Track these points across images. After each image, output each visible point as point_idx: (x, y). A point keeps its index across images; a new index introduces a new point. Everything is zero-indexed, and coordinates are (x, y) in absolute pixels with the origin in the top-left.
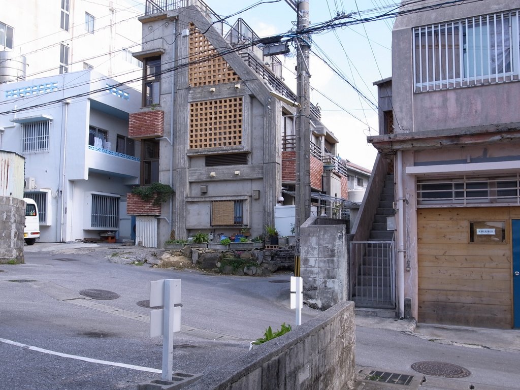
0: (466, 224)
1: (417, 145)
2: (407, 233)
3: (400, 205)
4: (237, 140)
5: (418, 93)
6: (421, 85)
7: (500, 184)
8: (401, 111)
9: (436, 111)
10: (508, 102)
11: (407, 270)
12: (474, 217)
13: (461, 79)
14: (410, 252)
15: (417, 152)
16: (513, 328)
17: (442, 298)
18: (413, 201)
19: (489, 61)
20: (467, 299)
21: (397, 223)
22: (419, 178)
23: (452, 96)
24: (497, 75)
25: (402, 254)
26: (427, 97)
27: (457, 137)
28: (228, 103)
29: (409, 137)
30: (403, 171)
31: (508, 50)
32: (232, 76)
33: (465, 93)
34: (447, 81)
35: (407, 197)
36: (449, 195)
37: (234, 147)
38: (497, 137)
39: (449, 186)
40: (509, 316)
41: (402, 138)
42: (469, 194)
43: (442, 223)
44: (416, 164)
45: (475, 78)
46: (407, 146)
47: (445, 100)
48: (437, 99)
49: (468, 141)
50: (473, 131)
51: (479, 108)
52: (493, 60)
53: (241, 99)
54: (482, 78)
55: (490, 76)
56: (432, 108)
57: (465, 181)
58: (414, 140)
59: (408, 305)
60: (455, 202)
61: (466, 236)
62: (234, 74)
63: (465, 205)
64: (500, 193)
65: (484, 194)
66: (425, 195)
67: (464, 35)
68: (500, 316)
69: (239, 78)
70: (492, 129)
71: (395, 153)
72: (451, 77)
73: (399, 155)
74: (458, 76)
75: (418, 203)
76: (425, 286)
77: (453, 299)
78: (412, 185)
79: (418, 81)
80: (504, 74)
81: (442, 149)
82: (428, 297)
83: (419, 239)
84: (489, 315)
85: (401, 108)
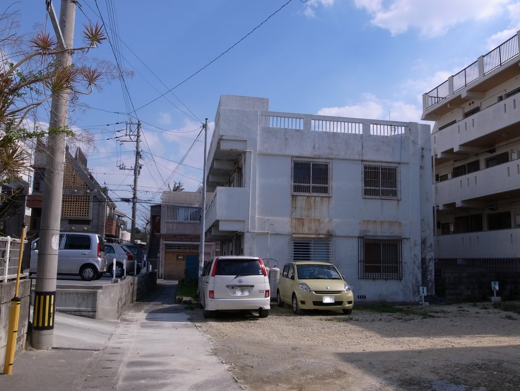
0: (176, 256)
2: (162, 257)
3: (161, 250)
4: (87, 215)
5: (167, 222)
9: (171, 228)
10: (187, 228)
11: (162, 267)
12: (178, 254)
14: (163, 262)
17: (170, 273)
18: (164, 249)
20: (175, 273)
21: (160, 255)
22: (166, 244)
23: (175, 224)
24: (185, 221)
25: (161, 262)
27: (176, 235)
28: (83, 198)
30: (162, 242)
31: (187, 216)
32: (85, 187)
33: (178, 224)
37: (85, 217)
39: (173, 246)
43: (171, 255)
44: (165, 241)
45: (180, 221)
46: (164, 236)
47: (173, 225)
48: (171, 224)
49: (178, 237)
51: (181, 228)
52: (184, 217)
53: (89, 197)
54: (182, 221)
57: (176, 246)
59: (162, 275)
61: (176, 259)
62: (86, 185)
63: (176, 251)
64: (184, 249)
65: (181, 249)
66: (167, 248)
67: (178, 211)
69: (89, 188)
72: (175, 220)
73: (161, 238)
76: (166, 270)
79: (167, 219)
80: (187, 221)
81: (172, 238)
82: (166, 273)
83: (165, 259)
85: (163, 226)
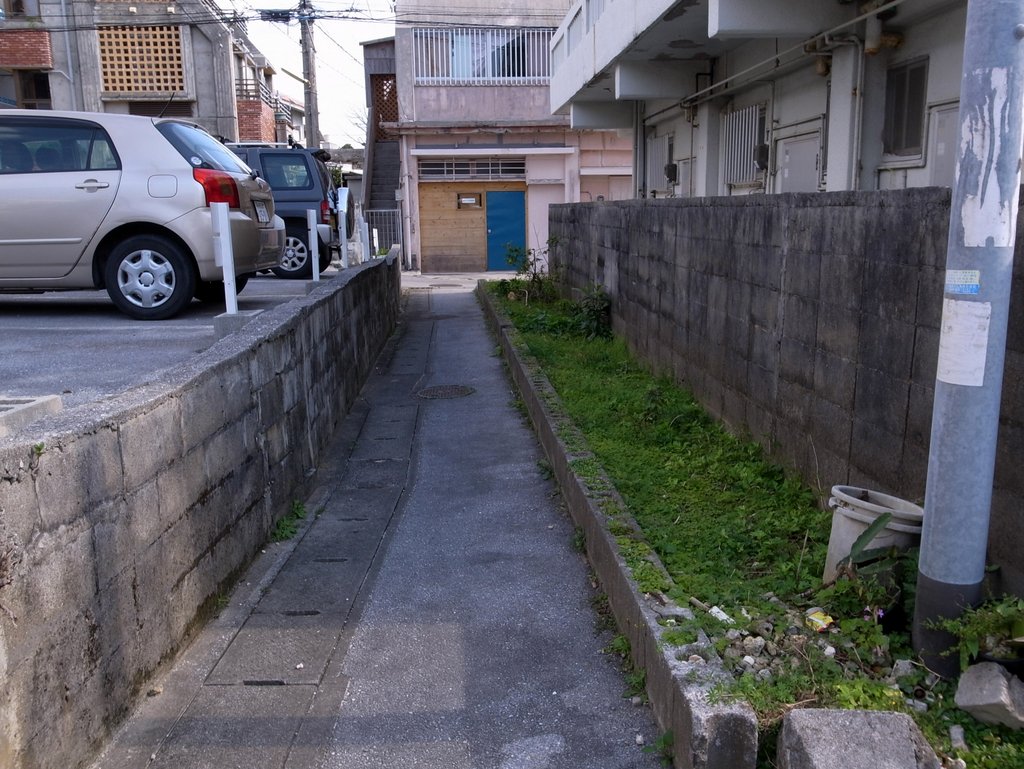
0: (455, 195)
1: (419, 132)
2: (412, 202)
3: (406, 180)
4: (177, 84)
5: (417, 86)
6: (420, 79)
7: (478, 165)
8: (405, 100)
9: (432, 104)
10: (484, 101)
11: (413, 232)
12: (461, 189)
13: (450, 78)
14: (414, 218)
15: (417, 137)
16: (487, 271)
17: (439, 253)
18: (416, 177)
19: (471, 66)
20: (456, 252)
21: (403, 195)
22: (419, 158)
23: (443, 91)
24: (476, 79)
25: (408, 219)
26: (425, 90)
27: (449, 128)
29: (413, 126)
30: (408, 152)
31: (483, 59)
33: (454, 90)
34: (440, 78)
35: (411, 173)
36: (442, 172)
38: (476, 131)
39: (442, 165)
40: (484, 262)
41: (408, 126)
42: (457, 172)
43: (437, 194)
44: (417, 147)
45: (461, 79)
46: (412, 132)
47: (439, 95)
48: (432, 92)
49: (456, 132)
50: (460, 125)
51: (464, 104)
52: (473, 64)
53: (177, 29)
54: (466, 79)
55: (471, 79)
56: (428, 100)
57: (454, 162)
58: (416, 128)
59: (414, 259)
60: (446, 177)
61: (454, 205)
63: (453, 181)
64: (478, 172)
65: (467, 172)
66: (424, 172)
67: (453, 41)
68: (478, 263)
70: (473, 125)
71: (401, 136)
72: (443, 75)
73: (404, 138)
74: (448, 75)
75: (419, 178)
76: (426, 244)
77: (446, 252)
78: (414, 164)
79: (417, 76)
80: (481, 78)
81: (437, 136)
82: (428, 253)
83: (420, 207)
84: (471, 263)
85: (404, 98)
